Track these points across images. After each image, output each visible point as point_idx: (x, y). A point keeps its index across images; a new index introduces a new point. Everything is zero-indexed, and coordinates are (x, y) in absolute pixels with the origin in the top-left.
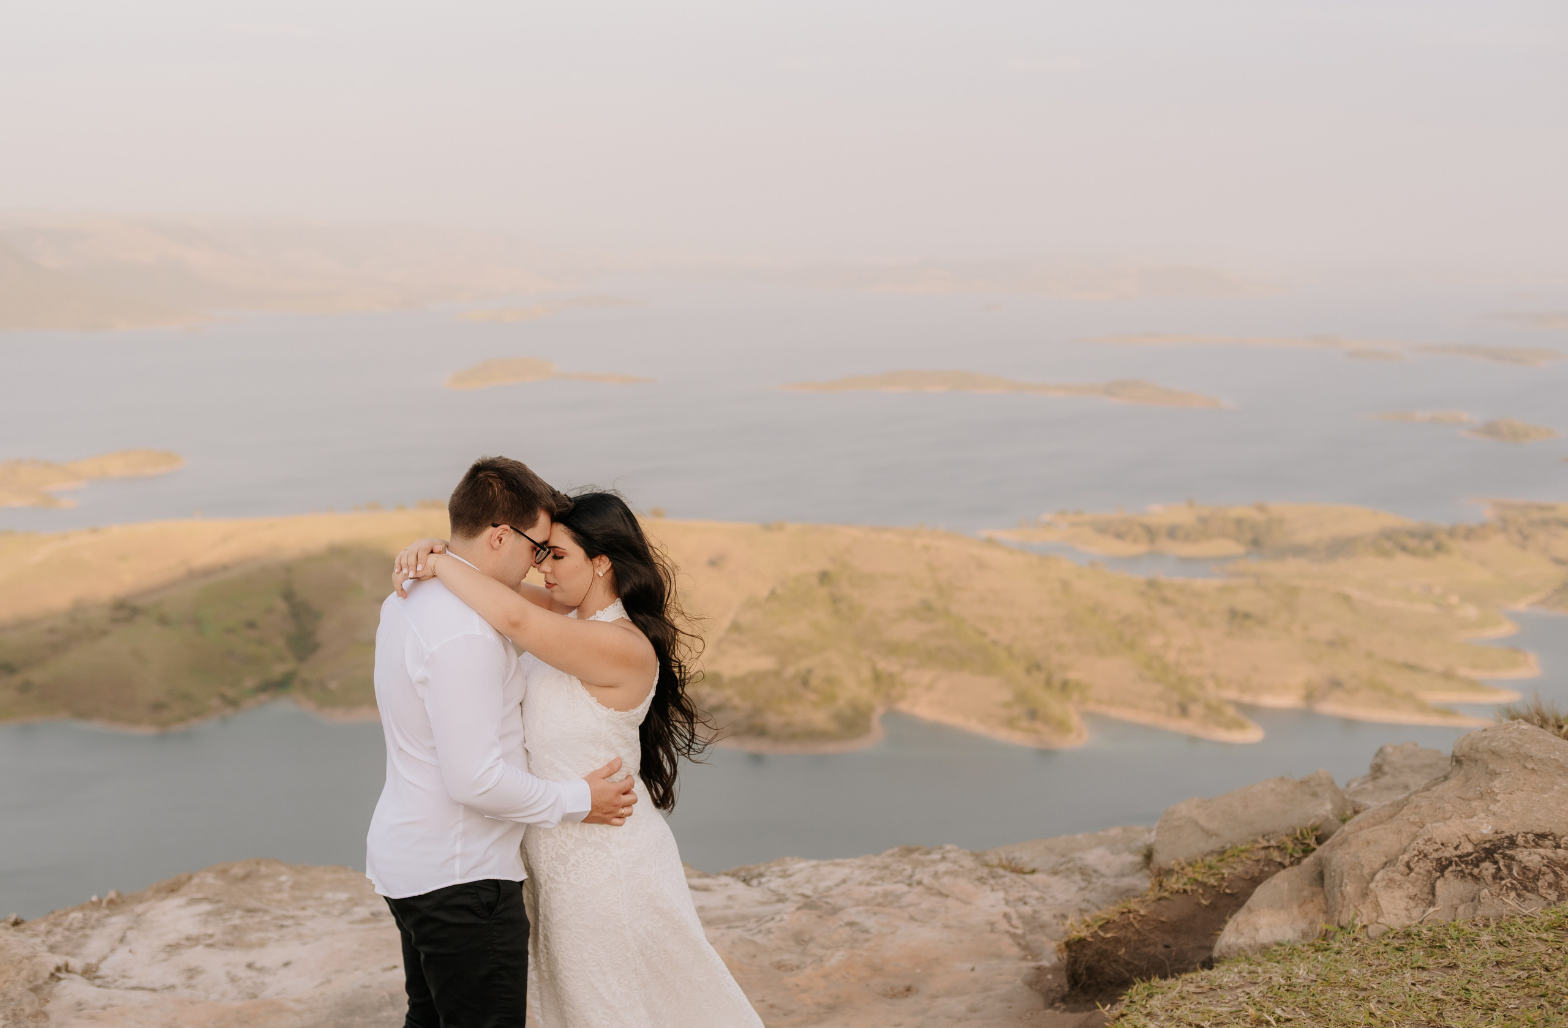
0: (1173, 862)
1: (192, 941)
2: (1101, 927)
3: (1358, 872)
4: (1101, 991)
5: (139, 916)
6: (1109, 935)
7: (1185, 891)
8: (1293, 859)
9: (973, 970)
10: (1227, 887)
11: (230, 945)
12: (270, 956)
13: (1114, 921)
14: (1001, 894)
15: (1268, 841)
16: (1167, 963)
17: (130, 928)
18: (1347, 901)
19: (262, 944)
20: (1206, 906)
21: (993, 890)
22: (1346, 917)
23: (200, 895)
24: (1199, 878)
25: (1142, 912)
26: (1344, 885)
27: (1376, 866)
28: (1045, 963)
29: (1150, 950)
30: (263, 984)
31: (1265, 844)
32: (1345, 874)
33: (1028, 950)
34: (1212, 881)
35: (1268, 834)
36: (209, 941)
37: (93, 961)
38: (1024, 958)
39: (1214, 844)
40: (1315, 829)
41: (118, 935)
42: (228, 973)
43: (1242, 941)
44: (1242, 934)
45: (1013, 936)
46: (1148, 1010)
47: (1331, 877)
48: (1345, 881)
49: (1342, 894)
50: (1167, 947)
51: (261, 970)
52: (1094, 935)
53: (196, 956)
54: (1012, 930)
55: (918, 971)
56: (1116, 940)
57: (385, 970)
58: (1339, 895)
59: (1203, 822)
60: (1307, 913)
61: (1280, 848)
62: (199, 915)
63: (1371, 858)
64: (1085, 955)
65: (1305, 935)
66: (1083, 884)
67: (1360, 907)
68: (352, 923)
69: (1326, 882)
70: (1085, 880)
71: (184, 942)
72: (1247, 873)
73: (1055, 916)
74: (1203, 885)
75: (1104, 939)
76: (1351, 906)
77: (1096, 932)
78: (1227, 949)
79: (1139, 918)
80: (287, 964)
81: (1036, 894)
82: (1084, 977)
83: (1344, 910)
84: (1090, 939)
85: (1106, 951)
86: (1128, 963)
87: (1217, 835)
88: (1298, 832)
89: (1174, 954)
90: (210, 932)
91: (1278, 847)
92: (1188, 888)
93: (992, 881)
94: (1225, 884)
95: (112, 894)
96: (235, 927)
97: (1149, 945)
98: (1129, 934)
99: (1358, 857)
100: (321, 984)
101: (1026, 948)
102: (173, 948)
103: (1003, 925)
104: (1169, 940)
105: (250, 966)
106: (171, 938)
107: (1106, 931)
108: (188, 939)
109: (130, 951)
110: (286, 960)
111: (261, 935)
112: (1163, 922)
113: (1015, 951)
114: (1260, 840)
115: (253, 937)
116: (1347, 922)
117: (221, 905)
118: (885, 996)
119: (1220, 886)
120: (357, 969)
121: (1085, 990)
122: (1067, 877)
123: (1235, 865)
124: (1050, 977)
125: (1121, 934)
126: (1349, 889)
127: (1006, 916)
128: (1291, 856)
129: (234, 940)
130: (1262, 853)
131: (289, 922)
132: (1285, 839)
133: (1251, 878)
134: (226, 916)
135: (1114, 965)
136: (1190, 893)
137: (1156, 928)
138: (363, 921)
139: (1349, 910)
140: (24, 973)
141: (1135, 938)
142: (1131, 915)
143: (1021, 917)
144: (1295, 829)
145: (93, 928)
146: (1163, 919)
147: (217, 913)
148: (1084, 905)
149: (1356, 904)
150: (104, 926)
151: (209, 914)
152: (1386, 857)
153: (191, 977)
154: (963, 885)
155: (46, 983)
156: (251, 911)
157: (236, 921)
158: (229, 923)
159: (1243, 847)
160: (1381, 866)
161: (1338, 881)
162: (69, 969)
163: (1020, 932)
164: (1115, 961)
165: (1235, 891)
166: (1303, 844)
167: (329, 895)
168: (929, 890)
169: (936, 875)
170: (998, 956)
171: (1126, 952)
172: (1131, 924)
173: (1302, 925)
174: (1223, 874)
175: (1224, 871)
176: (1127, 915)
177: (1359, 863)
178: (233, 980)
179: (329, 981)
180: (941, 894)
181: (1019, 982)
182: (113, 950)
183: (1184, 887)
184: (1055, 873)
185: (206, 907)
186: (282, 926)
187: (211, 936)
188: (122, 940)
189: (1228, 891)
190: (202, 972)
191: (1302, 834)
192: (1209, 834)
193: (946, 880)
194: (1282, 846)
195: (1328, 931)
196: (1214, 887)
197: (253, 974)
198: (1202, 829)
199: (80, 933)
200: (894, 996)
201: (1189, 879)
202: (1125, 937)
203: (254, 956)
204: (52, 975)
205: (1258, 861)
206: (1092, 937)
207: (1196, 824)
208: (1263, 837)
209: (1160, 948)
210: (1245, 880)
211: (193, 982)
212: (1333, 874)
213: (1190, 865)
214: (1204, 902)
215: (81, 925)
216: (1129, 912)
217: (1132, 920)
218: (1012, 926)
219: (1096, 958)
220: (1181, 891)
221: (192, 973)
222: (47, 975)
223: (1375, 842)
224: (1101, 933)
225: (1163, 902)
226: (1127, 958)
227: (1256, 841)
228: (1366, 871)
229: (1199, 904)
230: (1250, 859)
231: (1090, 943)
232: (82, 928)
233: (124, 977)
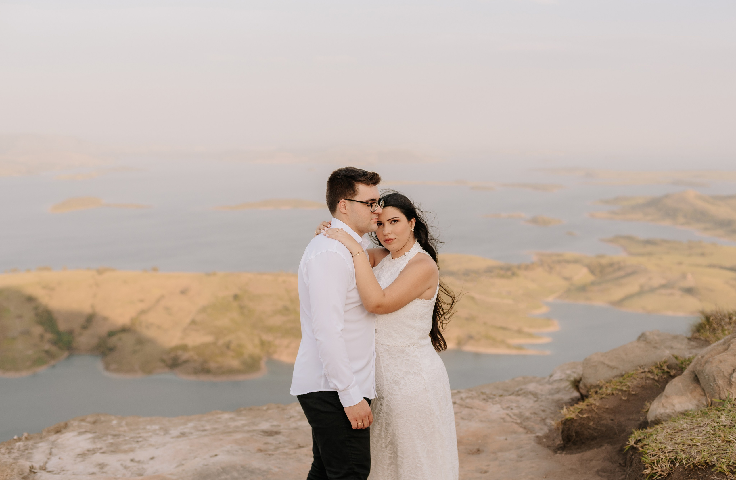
0: (598, 382)
1: (93, 451)
2: (579, 412)
3: (722, 374)
4: (583, 443)
5: (53, 442)
6: (585, 416)
7: (613, 394)
8: (659, 377)
9: (506, 439)
10: (632, 391)
11: (114, 452)
12: (142, 455)
13: (585, 409)
14: (498, 406)
15: (643, 369)
16: (615, 427)
17: (52, 448)
18: (721, 388)
19: (132, 450)
20: (625, 400)
21: (494, 404)
22: (724, 395)
23: (83, 430)
24: (619, 387)
25: (597, 404)
26: (717, 381)
27: (730, 371)
28: (540, 434)
29: (604, 422)
30: (143, 469)
31: (642, 370)
32: (716, 376)
33: (528, 430)
34: (624, 388)
35: (642, 366)
36: (102, 451)
37: (42, 464)
38: (527, 433)
39: (615, 372)
40: (665, 362)
41: (48, 451)
42: (122, 465)
43: (669, 411)
44: (667, 408)
45: (517, 423)
46: (659, 441)
47: (705, 378)
48: (717, 379)
49: (717, 385)
50: (612, 420)
51: (139, 462)
52: (577, 416)
53: (98, 458)
54: (515, 421)
55: (480, 441)
56: (588, 418)
57: (212, 457)
58: (715, 386)
59: (607, 362)
60: (695, 397)
61: (651, 372)
62: (89, 439)
63: (727, 368)
64: (574, 426)
65: (698, 406)
66: (535, 399)
67: (730, 390)
68: (173, 438)
69: (701, 381)
70: (535, 397)
71: (87, 452)
72: (639, 384)
73: (531, 414)
74: (621, 390)
75: (581, 418)
76: (725, 390)
77: (577, 415)
78: (661, 416)
79: (596, 407)
80: (152, 458)
81: (514, 405)
82: (574, 437)
83: (722, 392)
84: (576, 418)
85: (583, 424)
86: (595, 429)
87: (617, 368)
88: (658, 364)
89: (616, 423)
90: (99, 446)
91: (649, 372)
92: (614, 392)
93: (490, 400)
94: (631, 390)
95: (25, 435)
96: (112, 444)
97: (604, 420)
98: (594, 415)
99: (719, 368)
100: (178, 466)
101: (525, 428)
102: (83, 455)
103: (508, 419)
104: (612, 417)
105: (132, 460)
106: (79, 451)
107: (582, 414)
108: (88, 450)
109: (59, 458)
110: (151, 456)
111: (129, 446)
112: (607, 409)
113: (521, 430)
114: (639, 368)
115: (126, 447)
116: (725, 397)
117: (97, 434)
118: (469, 454)
119: (629, 391)
120: (196, 457)
121: (574, 443)
122: (525, 396)
123: (632, 381)
124: (544, 440)
125: (590, 415)
126: (720, 382)
127: (507, 414)
128: (657, 375)
129: (114, 449)
130: (643, 375)
131: (140, 439)
132: (651, 367)
133: (641, 387)
134: (104, 439)
135: (589, 431)
136: (615, 395)
137: (604, 412)
138: (178, 437)
139: (724, 391)
140: (16, 471)
141: (597, 416)
142: (593, 406)
143: (515, 415)
144: (657, 364)
145: (32, 449)
146: (607, 407)
147: (99, 438)
148: (542, 408)
149: (727, 389)
150: (37, 448)
151: (94, 438)
152: (733, 367)
153: (102, 468)
154: (477, 402)
155: (29, 475)
156: (115, 436)
157: (112, 441)
158: (107, 442)
159: (632, 373)
160: (732, 371)
161: (711, 379)
162: (34, 468)
163: (519, 421)
164: (589, 428)
165: (637, 392)
166: (661, 369)
167: (148, 427)
168: (461, 405)
169: (462, 399)
170: (515, 433)
171: (593, 424)
172: (593, 410)
173: (695, 402)
174: (628, 386)
175: (628, 384)
176: (590, 406)
177: (721, 370)
178: (126, 468)
179: (183, 465)
180: (467, 407)
181: (533, 443)
182: (48, 459)
183: (612, 392)
184: (518, 395)
185: (90, 435)
186: (138, 442)
187: (101, 448)
188: (51, 454)
189: (633, 393)
190: (107, 465)
191: (660, 364)
192: (612, 368)
193: (468, 401)
194: (651, 371)
195: (713, 403)
196: (626, 391)
197: (135, 464)
198: (608, 366)
199: (27, 452)
200: (473, 454)
201: (612, 388)
202: (592, 417)
203: (131, 455)
204: (30, 471)
205: (642, 378)
206: (577, 417)
207: (604, 364)
208: (640, 367)
209: (609, 421)
210: (639, 387)
211: (104, 470)
212: (706, 377)
213: (607, 382)
214: (624, 398)
215: (25, 448)
216: (591, 405)
217: (593, 408)
218: (513, 419)
219: (580, 427)
220: (611, 394)
221: (102, 466)
222: (28, 471)
223: (724, 361)
224: (580, 415)
225: (604, 400)
226: (594, 426)
227: (637, 370)
228: (726, 374)
229: (621, 399)
230: (638, 378)
231: (576, 420)
232: (26, 449)
233: (63, 471)
